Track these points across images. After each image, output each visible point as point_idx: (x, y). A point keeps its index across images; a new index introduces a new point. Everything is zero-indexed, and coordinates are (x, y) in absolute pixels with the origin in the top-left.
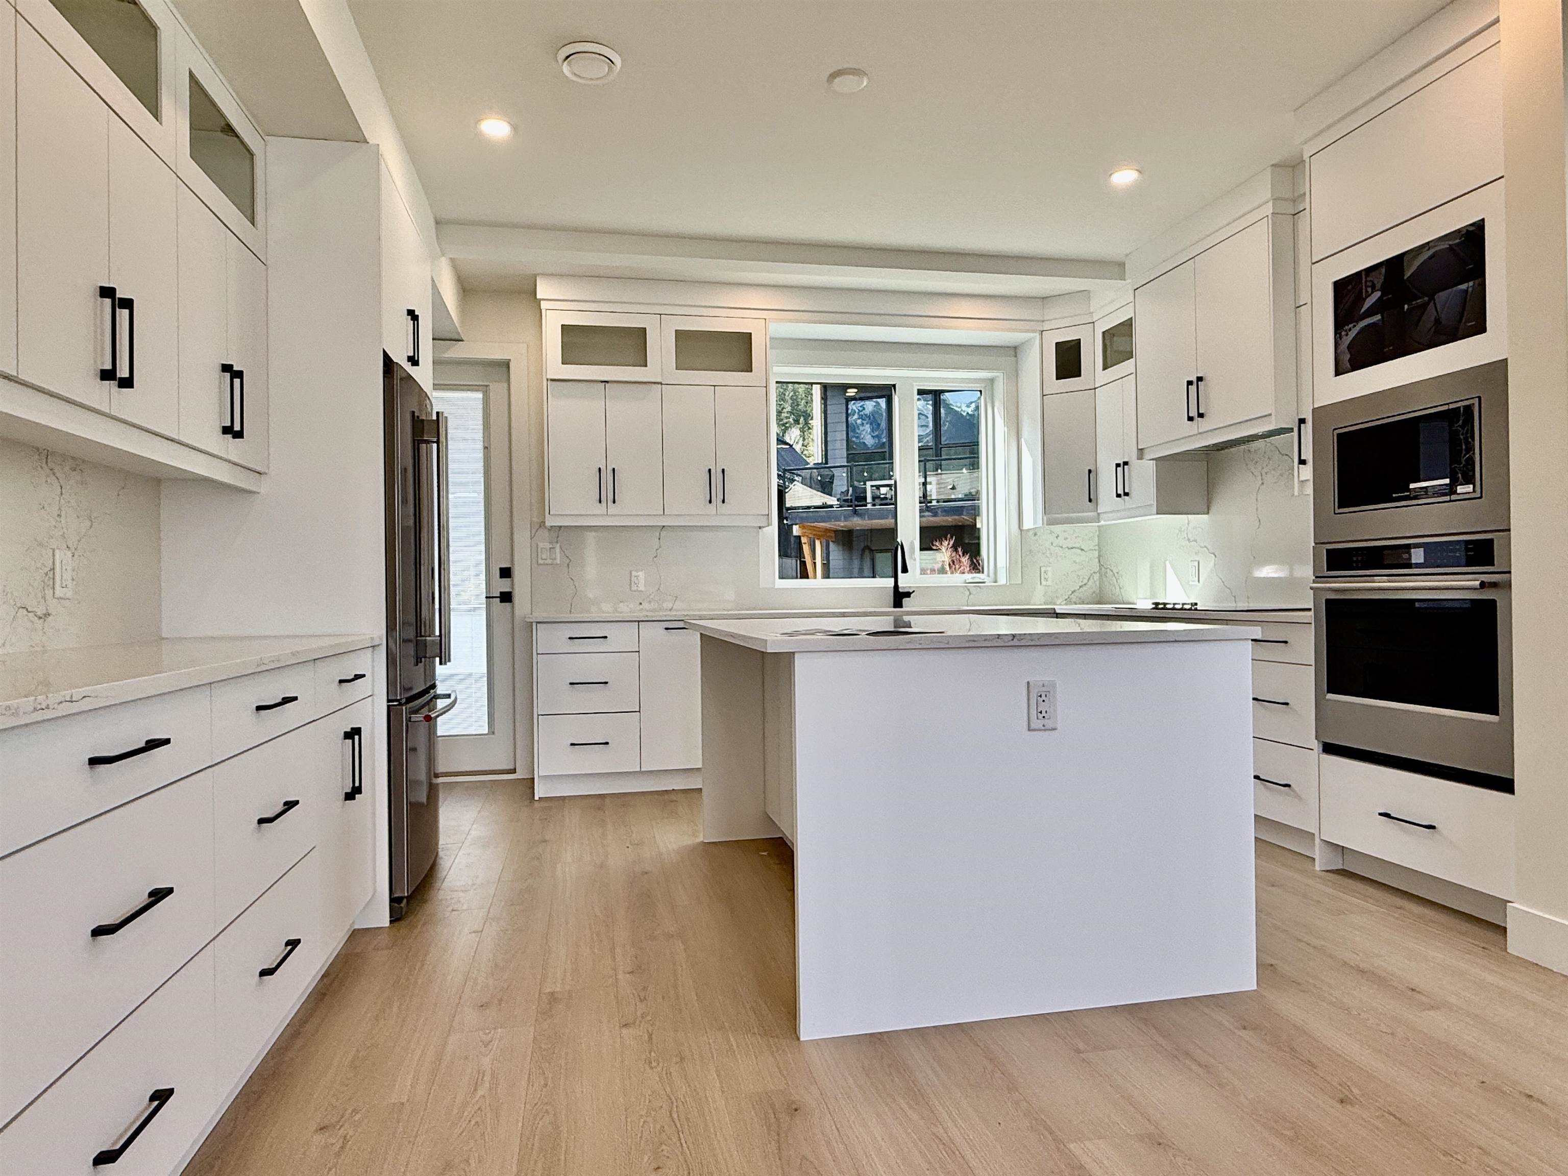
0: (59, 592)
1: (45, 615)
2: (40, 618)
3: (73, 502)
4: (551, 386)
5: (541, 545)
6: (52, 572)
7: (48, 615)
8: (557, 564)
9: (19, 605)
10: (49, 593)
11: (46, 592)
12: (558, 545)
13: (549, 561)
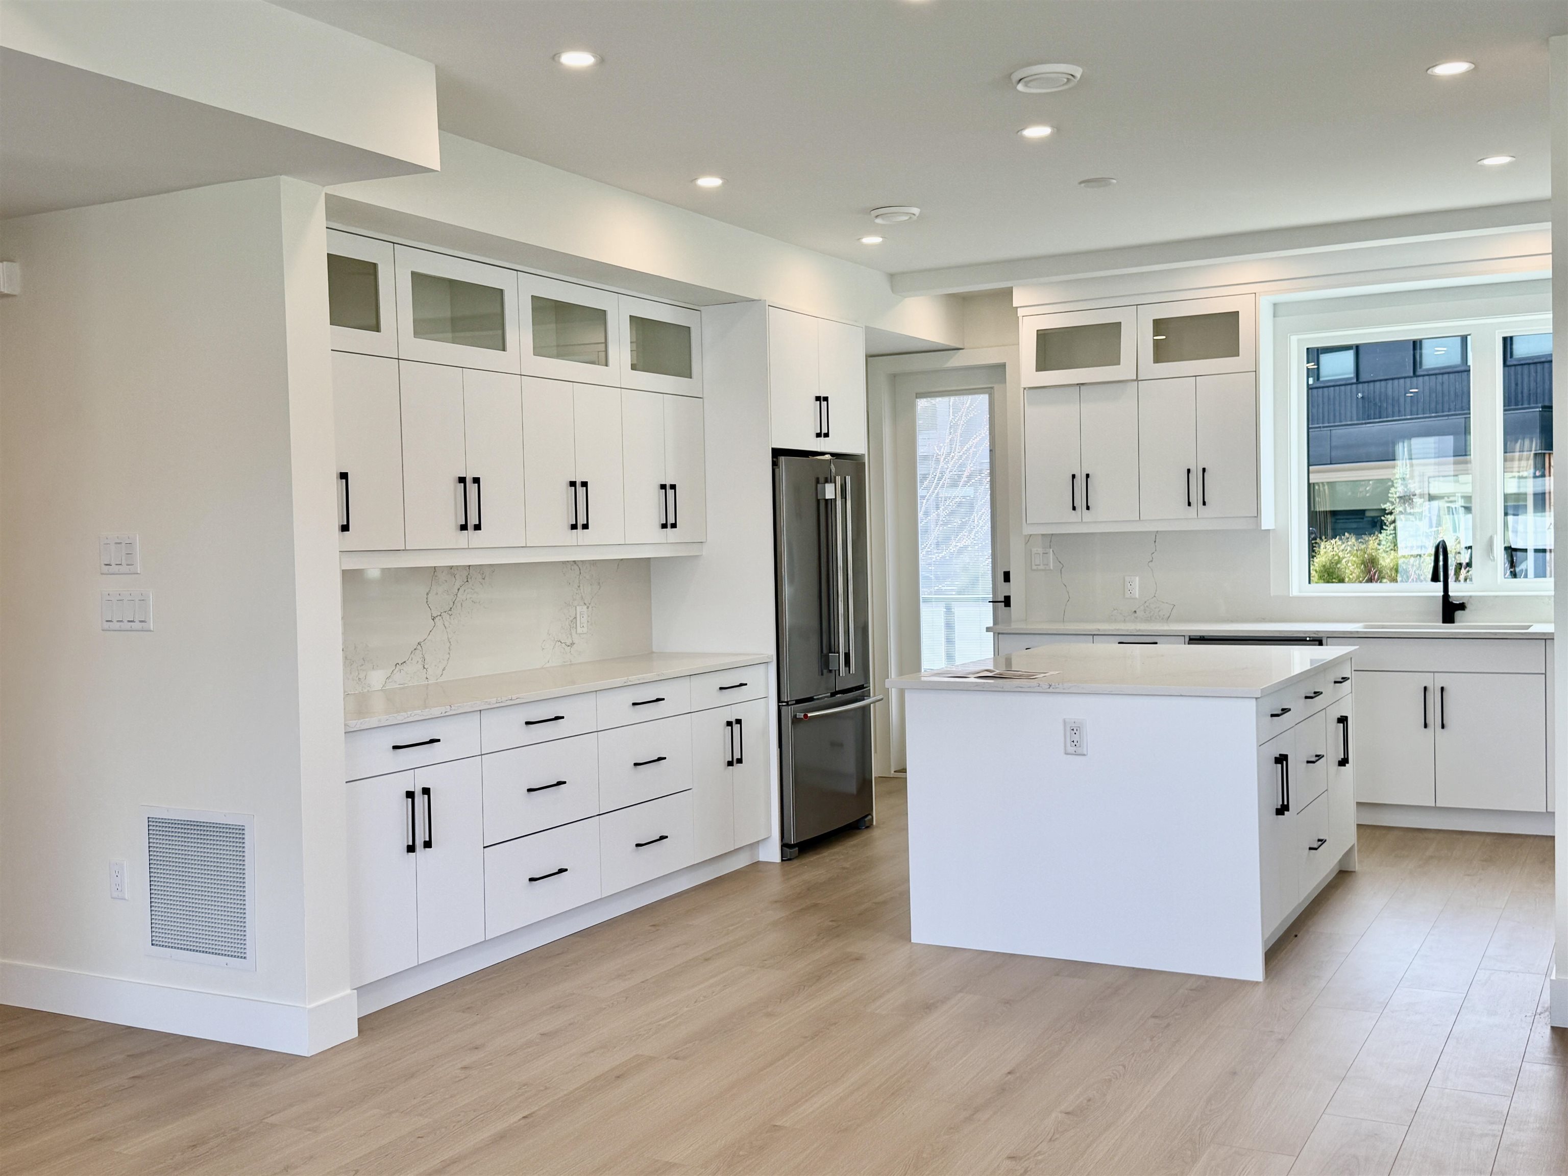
0: (579, 630)
1: (571, 644)
2: (569, 646)
3: (588, 577)
4: (1027, 394)
5: (1034, 550)
6: (575, 620)
7: (573, 644)
8: (1050, 570)
9: (556, 640)
10: (573, 631)
11: (572, 631)
12: (1051, 550)
13: (1042, 567)
